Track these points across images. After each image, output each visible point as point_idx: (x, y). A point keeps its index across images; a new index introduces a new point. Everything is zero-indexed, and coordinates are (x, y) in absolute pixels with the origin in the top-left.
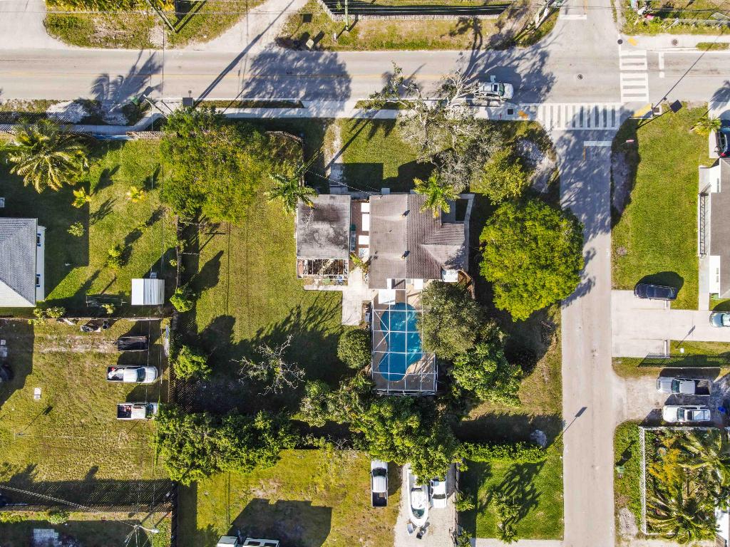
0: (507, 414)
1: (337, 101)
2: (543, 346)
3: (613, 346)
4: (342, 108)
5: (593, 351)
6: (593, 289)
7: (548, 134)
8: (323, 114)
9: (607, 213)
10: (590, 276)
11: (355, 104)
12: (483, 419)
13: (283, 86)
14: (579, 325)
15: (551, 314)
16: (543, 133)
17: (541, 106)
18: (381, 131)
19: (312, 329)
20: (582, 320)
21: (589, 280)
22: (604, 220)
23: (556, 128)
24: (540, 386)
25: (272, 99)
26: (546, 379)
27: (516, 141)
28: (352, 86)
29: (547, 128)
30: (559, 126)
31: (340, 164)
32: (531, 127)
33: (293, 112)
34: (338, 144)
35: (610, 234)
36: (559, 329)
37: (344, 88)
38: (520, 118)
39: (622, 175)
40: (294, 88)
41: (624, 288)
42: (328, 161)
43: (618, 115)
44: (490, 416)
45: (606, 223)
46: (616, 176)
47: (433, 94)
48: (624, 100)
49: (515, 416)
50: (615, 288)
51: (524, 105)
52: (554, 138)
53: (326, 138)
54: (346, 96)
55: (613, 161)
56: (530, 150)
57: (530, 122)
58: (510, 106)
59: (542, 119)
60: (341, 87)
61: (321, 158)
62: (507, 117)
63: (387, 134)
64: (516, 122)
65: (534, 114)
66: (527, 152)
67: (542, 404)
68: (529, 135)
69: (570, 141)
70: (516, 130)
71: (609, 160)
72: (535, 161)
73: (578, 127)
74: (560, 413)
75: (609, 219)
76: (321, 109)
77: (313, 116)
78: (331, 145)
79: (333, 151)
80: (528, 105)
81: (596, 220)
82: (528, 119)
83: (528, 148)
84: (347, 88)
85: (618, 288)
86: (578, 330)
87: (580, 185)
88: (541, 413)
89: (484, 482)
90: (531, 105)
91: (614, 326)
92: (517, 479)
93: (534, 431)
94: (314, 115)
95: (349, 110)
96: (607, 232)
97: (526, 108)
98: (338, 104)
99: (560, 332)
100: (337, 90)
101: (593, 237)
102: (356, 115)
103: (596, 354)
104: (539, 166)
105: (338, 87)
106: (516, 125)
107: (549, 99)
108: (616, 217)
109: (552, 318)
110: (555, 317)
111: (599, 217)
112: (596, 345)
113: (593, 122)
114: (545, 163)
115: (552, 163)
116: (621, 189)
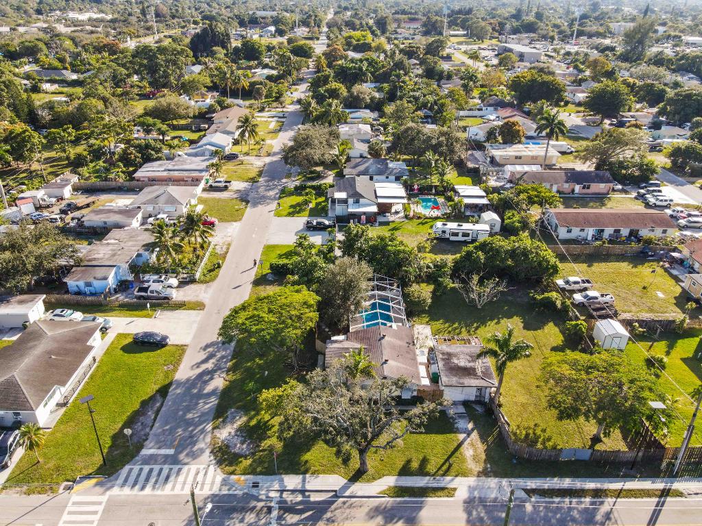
1: (480, 498)
3: (200, 316)
4: (471, 489)
6: (203, 345)
7: (214, 462)
8: (493, 482)
9: (170, 394)
10: (203, 353)
11: (457, 493)
13: (558, 516)
16: (220, 463)
17: (215, 490)
18: (415, 465)
19: (454, 323)
21: (205, 350)
22: (175, 389)
23: (202, 467)
25: (567, 500)
27: (253, 454)
28: (464, 516)
29: (212, 468)
30: (198, 469)
31: (461, 433)
32: (232, 469)
33: (532, 484)
34: (468, 452)
35: (175, 378)
37: (474, 513)
38: (243, 478)
39: (142, 423)
40: (542, 514)
41: (176, 345)
42: (475, 435)
43: (120, 481)
45: (175, 386)
46: (149, 422)
47: (354, 505)
48: (104, 499)
50: (185, 346)
51: (236, 493)
52: (207, 457)
53: (483, 456)
54: (469, 504)
55: (147, 435)
56: (239, 445)
57: (233, 473)
58: (254, 492)
59: (218, 476)
60: (478, 514)
61: (483, 438)
62: (259, 478)
63: (409, 461)
64: (249, 474)
65: (224, 482)
66: (242, 443)
68: (238, 459)
69: (187, 455)
70: (251, 465)
71: (150, 437)
72: (236, 435)
74: (253, 287)
75: (171, 389)
76: (498, 488)
77: (505, 479)
78: (475, 450)
79: (472, 445)
80: (231, 492)
81: (184, 389)
82: (233, 477)
83: (240, 447)
84: (469, 513)
85: (182, 345)
87: (189, 416)
88: (267, 287)
90: (226, 492)
91: (195, 325)
94: (505, 482)
95: (462, 486)
96: (176, 380)
97: (234, 488)
98: (476, 494)
100: (484, 511)
102: (453, 480)
104: (233, 432)
105: (482, 515)
106: (251, 471)
107: (202, 498)
108: (163, 391)
111: (178, 391)
113: (155, 473)
114: (226, 433)
115: (217, 432)
116: (149, 412)
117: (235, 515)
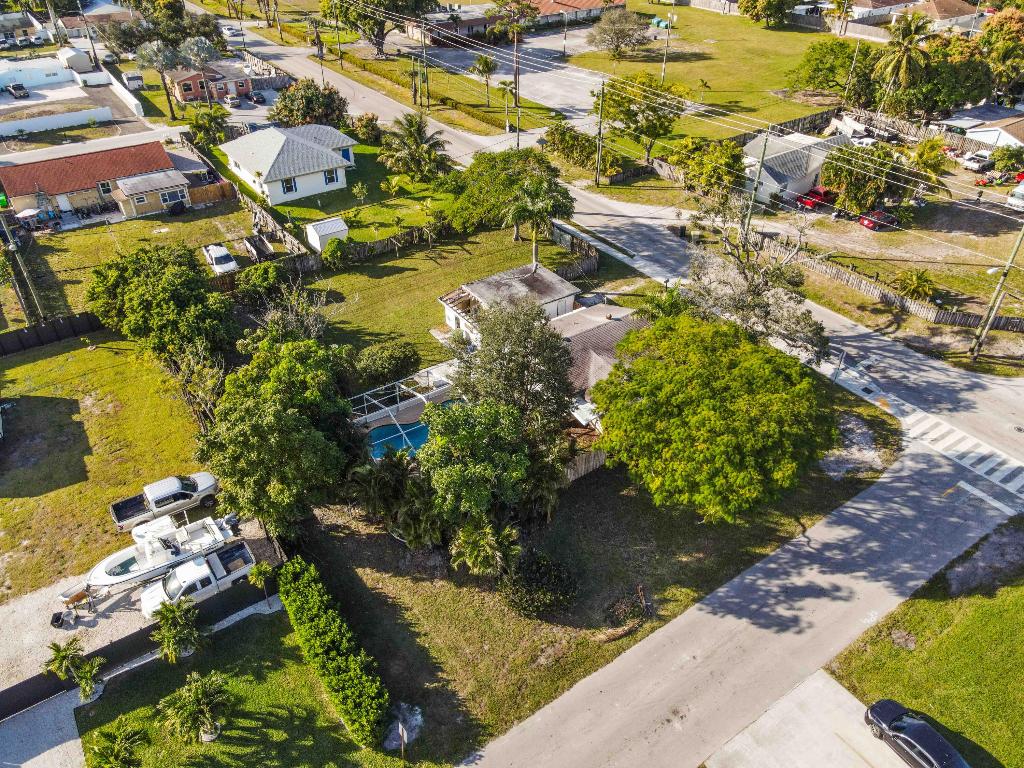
0: (418, 635)
2: (598, 616)
3: (729, 749)
5: (675, 712)
6: (789, 637)
7: (905, 438)
9: (928, 574)
10: (805, 617)
12: (380, 599)
14: (698, 653)
15: (668, 594)
16: (897, 433)
17: (922, 413)
20: (714, 652)
21: (795, 620)
22: (910, 576)
23: (925, 443)
24: (518, 657)
26: (542, 660)
27: (847, 413)
29: (912, 434)
30: (931, 444)
32: (885, 418)
34: (627, 290)
35: (901, 600)
36: (655, 624)
38: (877, 404)
39: (1002, 555)
41: (853, 690)
44: (394, 608)
45: (911, 584)
46: (989, 550)
49: (424, 651)
50: (833, 673)
51: (897, 399)
52: (911, 448)
55: (996, 531)
56: (858, 431)
57: (889, 415)
58: (874, 386)
59: (909, 423)
62: (857, 391)
64: (868, 402)
65: (903, 413)
66: (851, 431)
67: (483, 687)
68: (872, 420)
69: (939, 467)
70: (858, 406)
71: (992, 526)
72: (854, 443)
73: (966, 463)
74: (491, 735)
75: (922, 582)
78: (619, 286)
79: (613, 290)
80: (903, 402)
81: (894, 564)
82: (890, 411)
83: (857, 428)
85: (839, 678)
86: (686, 657)
87: (907, 512)
88: (462, 695)
89: (236, 675)
90: (909, 405)
91: (767, 721)
92: (278, 736)
93: (412, 703)
96: (902, 594)
97: (897, 403)
99: (653, 630)
101: (865, 578)
103: (677, 724)
104: (854, 449)
106: (864, 403)
108: (938, 588)
109: (666, 601)
110: (671, 606)
111: (906, 567)
112: (693, 710)
113: (998, 475)
114: (871, 456)
115: (878, 463)
116: (984, 569)
117: (910, 384)
